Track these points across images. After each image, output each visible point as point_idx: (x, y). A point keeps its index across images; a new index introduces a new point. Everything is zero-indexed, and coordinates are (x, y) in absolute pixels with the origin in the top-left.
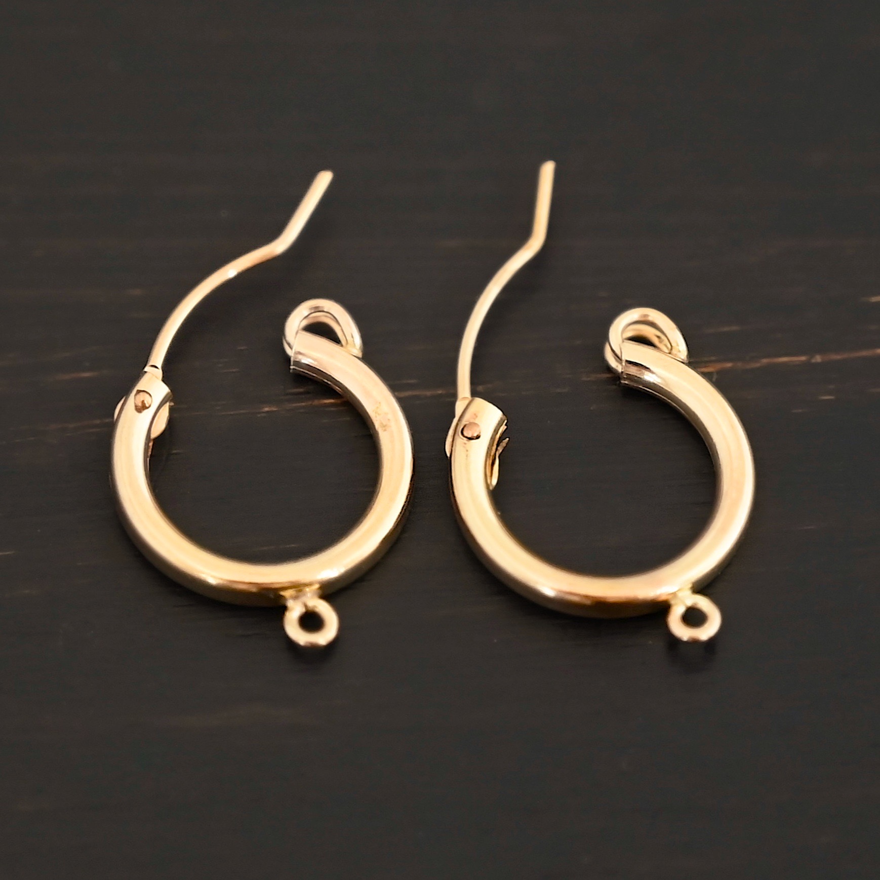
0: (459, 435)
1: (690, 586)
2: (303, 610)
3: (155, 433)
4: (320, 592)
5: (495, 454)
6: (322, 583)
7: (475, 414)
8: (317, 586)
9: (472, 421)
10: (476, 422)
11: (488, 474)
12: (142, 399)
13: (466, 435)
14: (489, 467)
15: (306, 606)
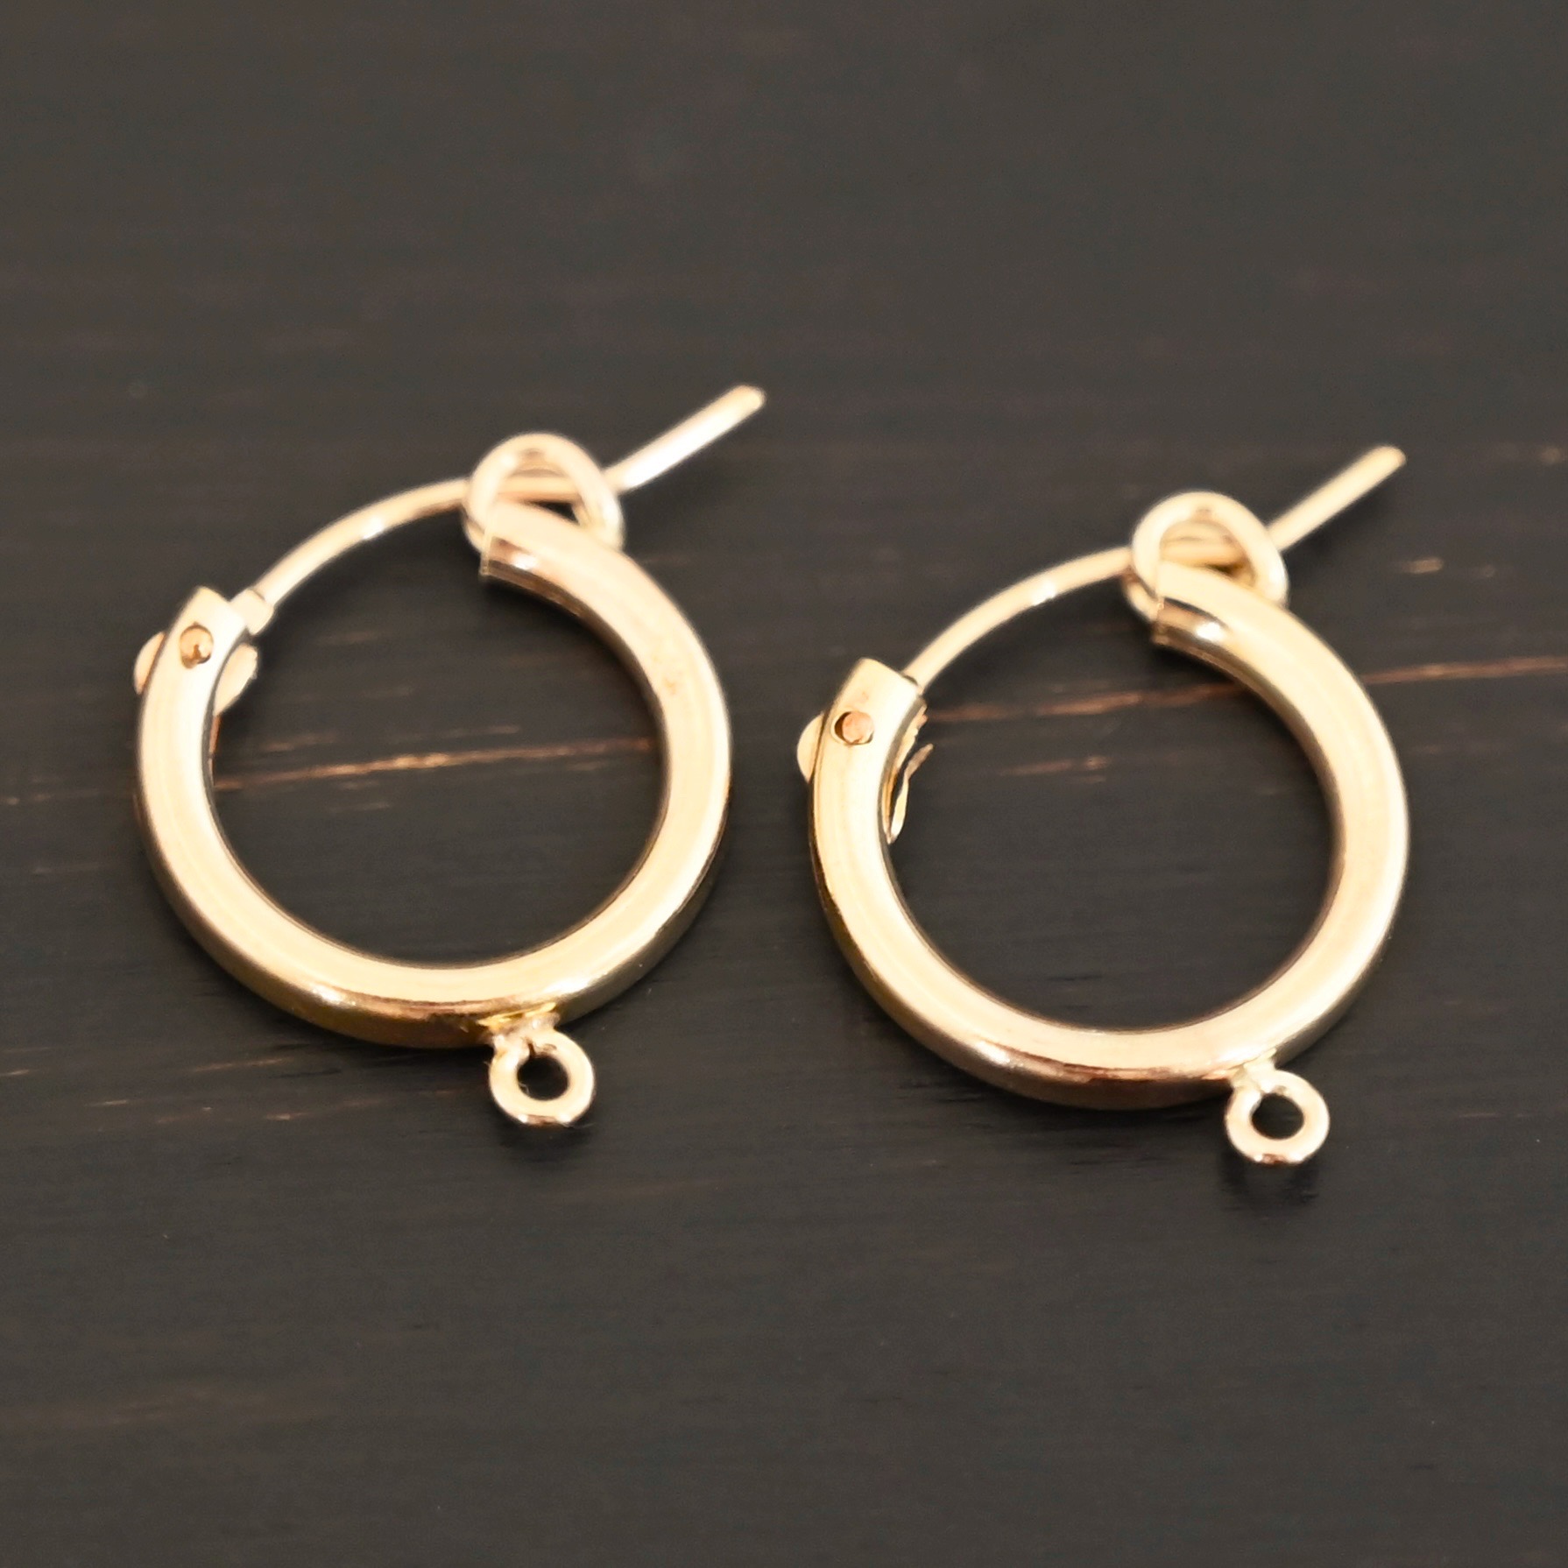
0: (830, 732)
1: (1274, 1051)
2: (526, 1054)
3: (224, 702)
4: (556, 1016)
5: (905, 765)
6: (560, 1000)
7: (864, 693)
8: (550, 1007)
9: (857, 705)
10: (865, 709)
11: (886, 813)
12: (194, 644)
13: (845, 736)
14: (886, 800)
15: (531, 1046)
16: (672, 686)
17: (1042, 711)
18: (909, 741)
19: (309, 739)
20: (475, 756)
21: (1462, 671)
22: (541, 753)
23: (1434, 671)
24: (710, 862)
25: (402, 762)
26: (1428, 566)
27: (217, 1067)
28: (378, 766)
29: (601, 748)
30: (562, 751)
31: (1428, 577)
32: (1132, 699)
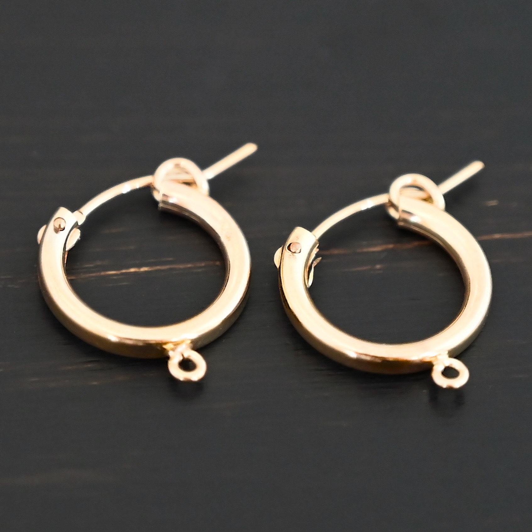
0: (286, 250)
1: (448, 352)
2: (181, 358)
3: (69, 246)
4: (191, 345)
5: (312, 263)
6: (192, 340)
7: (297, 237)
8: (189, 342)
9: (295, 241)
10: (298, 242)
11: (306, 277)
12: (59, 224)
13: (291, 250)
14: (306, 274)
15: (183, 355)
16: (228, 238)
17: (359, 250)
18: (313, 256)
19: (99, 263)
20: (158, 267)
21: (507, 236)
22: (182, 266)
23: (497, 236)
24: (245, 294)
25: (132, 270)
26: (493, 203)
27: (70, 368)
28: (124, 271)
29: (203, 264)
30: (189, 265)
31: (493, 207)
32: (391, 246)
